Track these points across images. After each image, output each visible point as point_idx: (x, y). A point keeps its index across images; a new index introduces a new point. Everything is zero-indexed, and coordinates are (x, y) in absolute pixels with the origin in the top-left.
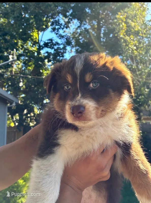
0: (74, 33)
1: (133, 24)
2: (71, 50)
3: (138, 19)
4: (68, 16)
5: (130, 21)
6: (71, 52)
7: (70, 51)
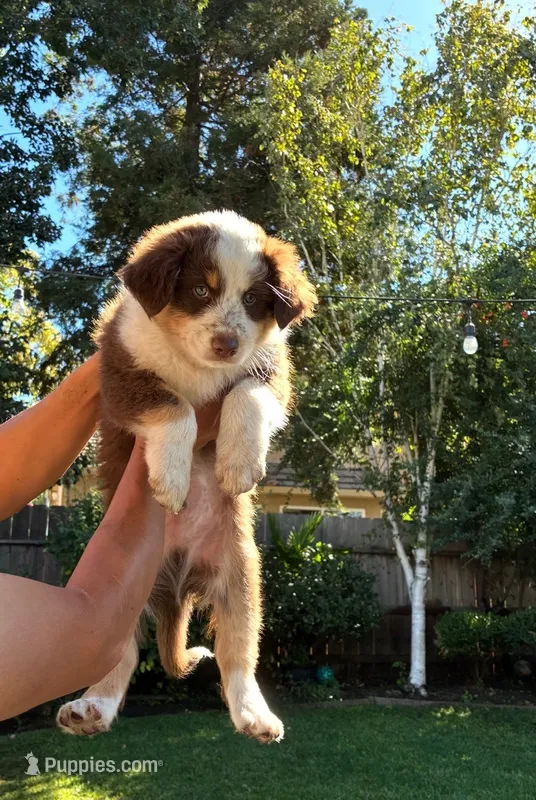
0: (89, 123)
1: (328, 117)
2: (72, 194)
3: (348, 97)
4: (73, 48)
5: (317, 103)
6: (70, 203)
7: (66, 198)
